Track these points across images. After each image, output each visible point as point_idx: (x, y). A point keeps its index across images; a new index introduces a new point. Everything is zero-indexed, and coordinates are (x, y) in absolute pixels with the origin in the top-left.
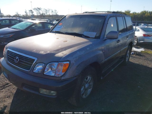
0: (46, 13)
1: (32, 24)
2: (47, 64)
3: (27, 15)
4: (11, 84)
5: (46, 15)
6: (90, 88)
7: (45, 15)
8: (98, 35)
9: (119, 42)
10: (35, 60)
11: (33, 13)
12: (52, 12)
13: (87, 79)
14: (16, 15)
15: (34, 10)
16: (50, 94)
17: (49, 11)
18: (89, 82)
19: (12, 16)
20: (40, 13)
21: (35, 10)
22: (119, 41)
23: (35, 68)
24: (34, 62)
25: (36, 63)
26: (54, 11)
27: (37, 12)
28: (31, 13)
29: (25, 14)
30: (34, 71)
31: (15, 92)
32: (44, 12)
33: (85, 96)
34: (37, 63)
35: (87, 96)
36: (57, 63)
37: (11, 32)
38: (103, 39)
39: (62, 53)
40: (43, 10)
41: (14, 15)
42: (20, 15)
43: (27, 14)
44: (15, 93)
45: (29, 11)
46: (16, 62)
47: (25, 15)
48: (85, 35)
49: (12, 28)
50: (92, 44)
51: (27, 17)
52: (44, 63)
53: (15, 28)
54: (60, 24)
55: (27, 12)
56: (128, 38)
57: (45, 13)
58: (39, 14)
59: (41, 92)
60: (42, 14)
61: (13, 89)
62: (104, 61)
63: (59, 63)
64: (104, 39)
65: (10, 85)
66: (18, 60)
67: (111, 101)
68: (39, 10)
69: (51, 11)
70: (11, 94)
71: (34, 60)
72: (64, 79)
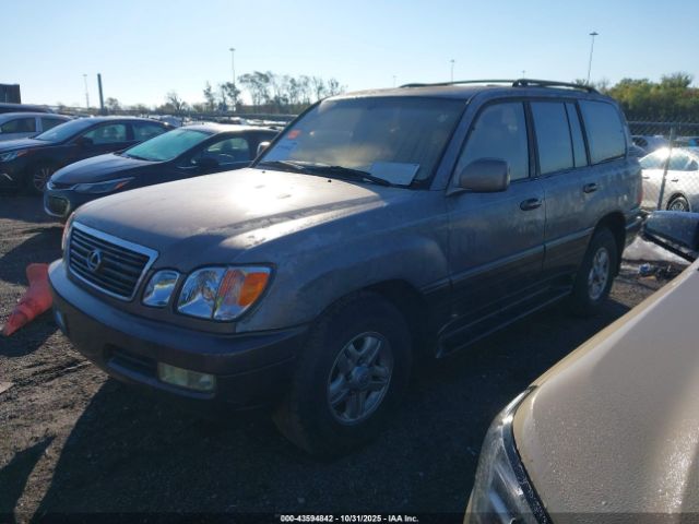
0: (294, 95)
1: (207, 137)
2: (191, 272)
3: (213, 106)
4: (88, 363)
5: (292, 106)
6: (378, 388)
7: (290, 103)
8: (422, 177)
9: (535, 207)
10: (149, 258)
11: (239, 97)
12: (320, 88)
13: (359, 345)
14: (168, 105)
15: (241, 81)
16: (196, 387)
17: (306, 84)
18: (370, 359)
19: (153, 109)
20: (266, 96)
21: (246, 85)
22: (532, 205)
23: (149, 288)
24: (147, 267)
25: (154, 270)
26: (327, 87)
27: (257, 91)
28: (229, 94)
29: (206, 100)
30: (147, 300)
31: (96, 391)
32: (285, 92)
33: (351, 417)
34: (156, 271)
35: (359, 417)
36: (220, 271)
37: (119, 169)
38: (446, 189)
39: (250, 237)
40: (278, 82)
41: (159, 106)
42: (184, 104)
43: (212, 101)
44: (96, 394)
45: (223, 87)
46: (93, 267)
47: (204, 107)
48: (373, 175)
49: (130, 156)
50: (387, 207)
51: (212, 113)
52: (177, 271)
53: (140, 155)
54: (294, 133)
55: (213, 91)
56: (592, 194)
57: (288, 97)
58: (263, 101)
59: (164, 379)
60: (276, 97)
61: (93, 379)
62: (447, 280)
63: (231, 269)
64: (449, 192)
65: (84, 367)
66: (99, 261)
67: (469, 448)
68: (262, 82)
69: (312, 87)
70: (81, 396)
71: (147, 258)
72: (247, 332)
